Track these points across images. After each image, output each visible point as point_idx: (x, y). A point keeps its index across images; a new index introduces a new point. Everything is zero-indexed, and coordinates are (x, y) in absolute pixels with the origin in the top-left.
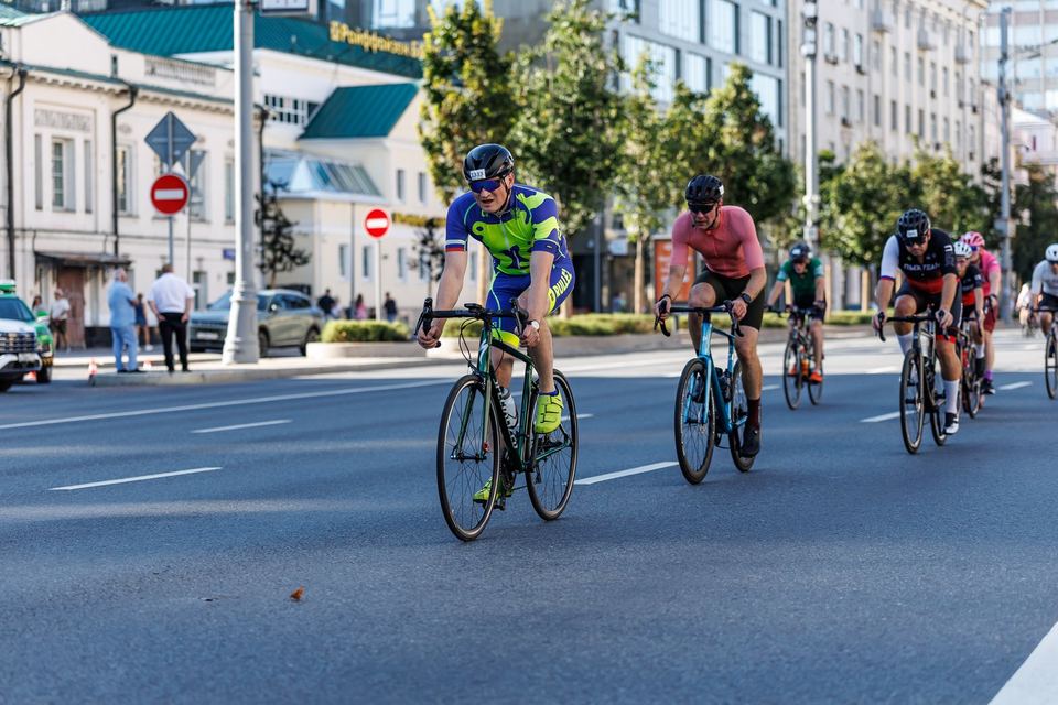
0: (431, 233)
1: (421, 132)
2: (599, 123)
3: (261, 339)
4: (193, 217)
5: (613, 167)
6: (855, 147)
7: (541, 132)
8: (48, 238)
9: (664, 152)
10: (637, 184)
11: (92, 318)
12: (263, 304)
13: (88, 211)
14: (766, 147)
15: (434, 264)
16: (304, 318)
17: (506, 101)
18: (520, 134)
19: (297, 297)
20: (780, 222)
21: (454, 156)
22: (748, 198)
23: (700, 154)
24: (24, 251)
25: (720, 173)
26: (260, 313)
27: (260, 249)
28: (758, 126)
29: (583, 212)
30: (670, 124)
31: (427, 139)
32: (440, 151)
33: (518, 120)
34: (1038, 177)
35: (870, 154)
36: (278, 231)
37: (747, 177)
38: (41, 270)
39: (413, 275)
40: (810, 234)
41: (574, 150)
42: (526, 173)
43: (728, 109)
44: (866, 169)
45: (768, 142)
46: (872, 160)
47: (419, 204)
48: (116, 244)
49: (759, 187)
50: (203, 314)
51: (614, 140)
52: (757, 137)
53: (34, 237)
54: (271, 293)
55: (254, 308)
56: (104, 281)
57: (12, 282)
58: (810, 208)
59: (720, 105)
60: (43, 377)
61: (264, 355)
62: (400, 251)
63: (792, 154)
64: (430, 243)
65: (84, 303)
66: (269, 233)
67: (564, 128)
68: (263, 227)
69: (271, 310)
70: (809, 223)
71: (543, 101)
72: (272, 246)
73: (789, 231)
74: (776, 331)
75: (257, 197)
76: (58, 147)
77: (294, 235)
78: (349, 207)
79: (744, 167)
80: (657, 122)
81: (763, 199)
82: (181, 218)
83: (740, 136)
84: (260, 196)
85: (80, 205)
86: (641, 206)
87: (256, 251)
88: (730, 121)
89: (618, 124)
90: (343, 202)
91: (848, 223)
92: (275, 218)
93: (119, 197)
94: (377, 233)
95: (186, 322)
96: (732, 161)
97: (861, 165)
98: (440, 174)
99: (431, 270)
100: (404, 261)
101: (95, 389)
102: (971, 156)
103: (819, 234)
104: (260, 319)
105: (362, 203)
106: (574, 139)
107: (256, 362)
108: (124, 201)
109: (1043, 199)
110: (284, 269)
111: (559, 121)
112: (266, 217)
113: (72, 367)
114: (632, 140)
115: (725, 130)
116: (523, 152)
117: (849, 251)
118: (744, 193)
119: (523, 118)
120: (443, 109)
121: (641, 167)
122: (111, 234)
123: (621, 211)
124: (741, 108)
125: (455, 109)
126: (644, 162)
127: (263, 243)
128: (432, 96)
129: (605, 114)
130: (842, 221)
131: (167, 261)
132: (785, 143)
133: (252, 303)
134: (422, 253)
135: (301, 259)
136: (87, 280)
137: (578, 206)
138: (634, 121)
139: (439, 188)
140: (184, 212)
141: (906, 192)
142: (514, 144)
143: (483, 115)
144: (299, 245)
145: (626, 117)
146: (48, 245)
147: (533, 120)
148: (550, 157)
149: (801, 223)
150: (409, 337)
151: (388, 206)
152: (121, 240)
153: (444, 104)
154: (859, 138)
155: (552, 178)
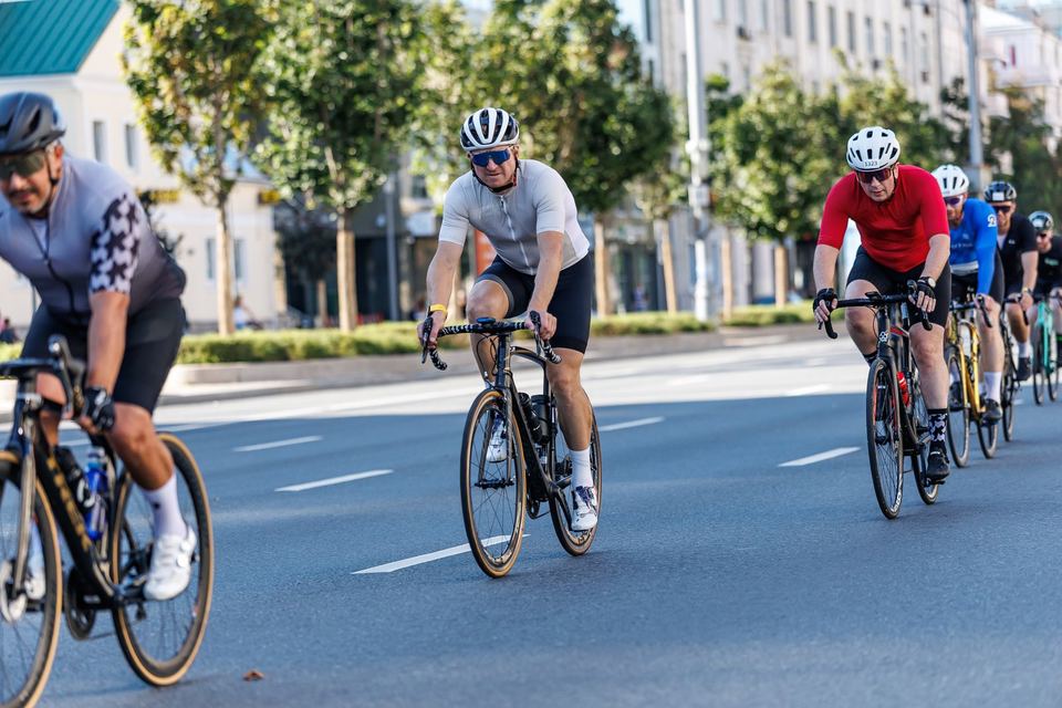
1: (126, 66)
2: (386, 43)
5: (409, 108)
6: (758, 69)
7: (301, 59)
9: (482, 84)
10: (444, 131)
14: (629, 73)
17: (249, 16)
18: (271, 63)
20: (654, 180)
21: (176, 98)
22: (606, 147)
23: (534, 86)
25: (564, 112)
28: (617, 42)
29: (368, 175)
30: (490, 42)
31: (134, 75)
32: (155, 91)
33: (267, 44)
34: (1021, 104)
35: (779, 78)
37: (604, 117)
40: (697, 195)
41: (351, 85)
42: (282, 120)
43: (572, 18)
44: (775, 100)
45: (632, 67)
46: (782, 87)
49: (622, 131)
51: (409, 68)
52: (615, 59)
58: (696, 158)
59: (561, 13)
63: (668, 81)
67: (335, 54)
70: (696, 180)
71: (303, 15)
73: (667, 193)
74: (654, 340)
79: (599, 102)
80: (471, 41)
81: (628, 148)
83: (592, 57)
86: (453, 164)
88: (577, 36)
89: (413, 44)
91: (752, 178)
96: (581, 93)
97: (767, 95)
98: (157, 127)
102: (925, 77)
103: (711, 196)
106: (350, 69)
109: (1027, 135)
111: (328, 43)
114: (436, 67)
115: (569, 49)
116: (277, 90)
117: (754, 219)
118: (600, 141)
119: (274, 41)
120: (157, 31)
121: (449, 107)
123: (422, 171)
124: (590, 17)
125: (175, 31)
126: (454, 100)
128: (140, 11)
129: (394, 32)
130: (743, 176)
132: (657, 66)
137: (359, 166)
138: (437, 41)
139: (156, 146)
141: (833, 131)
142: (264, 78)
143: (216, 38)
145: (425, 35)
147: (290, 43)
148: (316, 96)
149: (685, 181)
153: (158, 23)
154: (763, 54)
155: (321, 127)
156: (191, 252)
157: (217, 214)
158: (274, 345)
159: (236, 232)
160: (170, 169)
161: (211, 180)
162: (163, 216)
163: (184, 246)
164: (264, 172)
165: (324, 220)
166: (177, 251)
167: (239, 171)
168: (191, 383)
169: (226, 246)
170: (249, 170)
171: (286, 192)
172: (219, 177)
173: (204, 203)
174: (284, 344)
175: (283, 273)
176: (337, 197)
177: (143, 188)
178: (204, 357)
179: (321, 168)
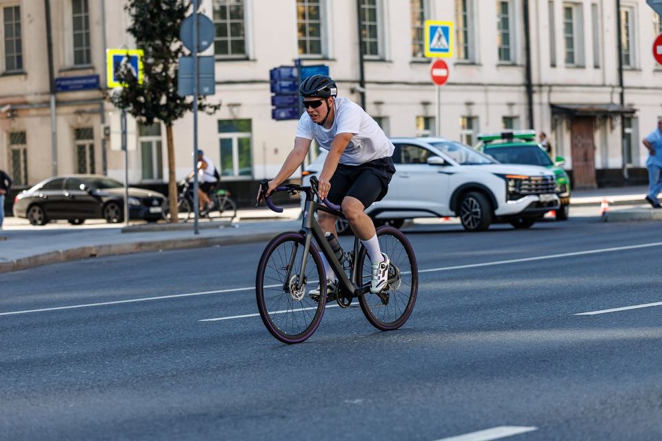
8: (562, 92)
11: (602, 163)
13: (596, 67)
24: (541, 104)
38: (556, 120)
48: (622, 95)
53: (550, 91)
56: (612, 128)
57: (532, 132)
60: (561, 215)
65: (594, 148)
76: (568, 11)
85: (589, 62)
101: (606, 225)
108: (627, 56)
113: (586, 206)
122: (617, 86)
136: (596, 128)
146: (561, 98)
152: (626, 91)
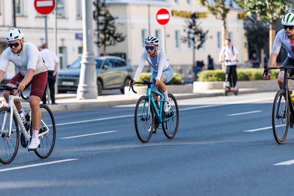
0: (194, 21)
3: (98, 85)
4: (58, 16)
12: (100, 65)
15: (196, 40)
16: (123, 72)
19: (118, 60)
26: (98, 70)
27: (97, 33)
29: (281, 7)
36: (107, 23)
39: (184, 46)
47: (187, 5)
50: (65, 71)
54: (104, 58)
55: (94, 68)
61: (100, 94)
62: (177, 32)
64: (194, 27)
66: (101, 24)
68: (98, 20)
69: (103, 68)
72: (103, 31)
75: (94, 3)
77: (115, 25)
78: (147, 8)
82: (51, 16)
84: (96, 3)
87: (95, 34)
90: (144, 5)
92: (105, 15)
93: (16, 5)
94: (163, 22)
95: (55, 76)
99: (195, 43)
100: (179, 38)
104: (97, 74)
105: (153, 5)
107: (96, 98)
108: (19, 8)
110: (110, 44)
112: (99, 15)
127: (98, 30)
131: (44, 42)
133: (93, 64)
134: (189, 33)
135: (120, 38)
137: (278, 4)
140: (53, 13)
144: (119, 30)
150: (183, 81)
151: (169, 6)
156: (211, 37)
157: (222, 22)
158: (243, 74)
159: (229, 29)
160: (204, 4)
161: (220, 9)
162: (201, 23)
163: (209, 35)
164: (241, 6)
165: (264, 25)
166: (206, 37)
167: (231, 5)
168: (211, 89)
169: (225, 35)
170: (235, 5)
171: (249, 14)
172: (223, 8)
173: (217, 18)
174: (247, 74)
175: (247, 46)
176: (270, 16)
177: (193, 11)
178: (216, 78)
179: (263, 4)
